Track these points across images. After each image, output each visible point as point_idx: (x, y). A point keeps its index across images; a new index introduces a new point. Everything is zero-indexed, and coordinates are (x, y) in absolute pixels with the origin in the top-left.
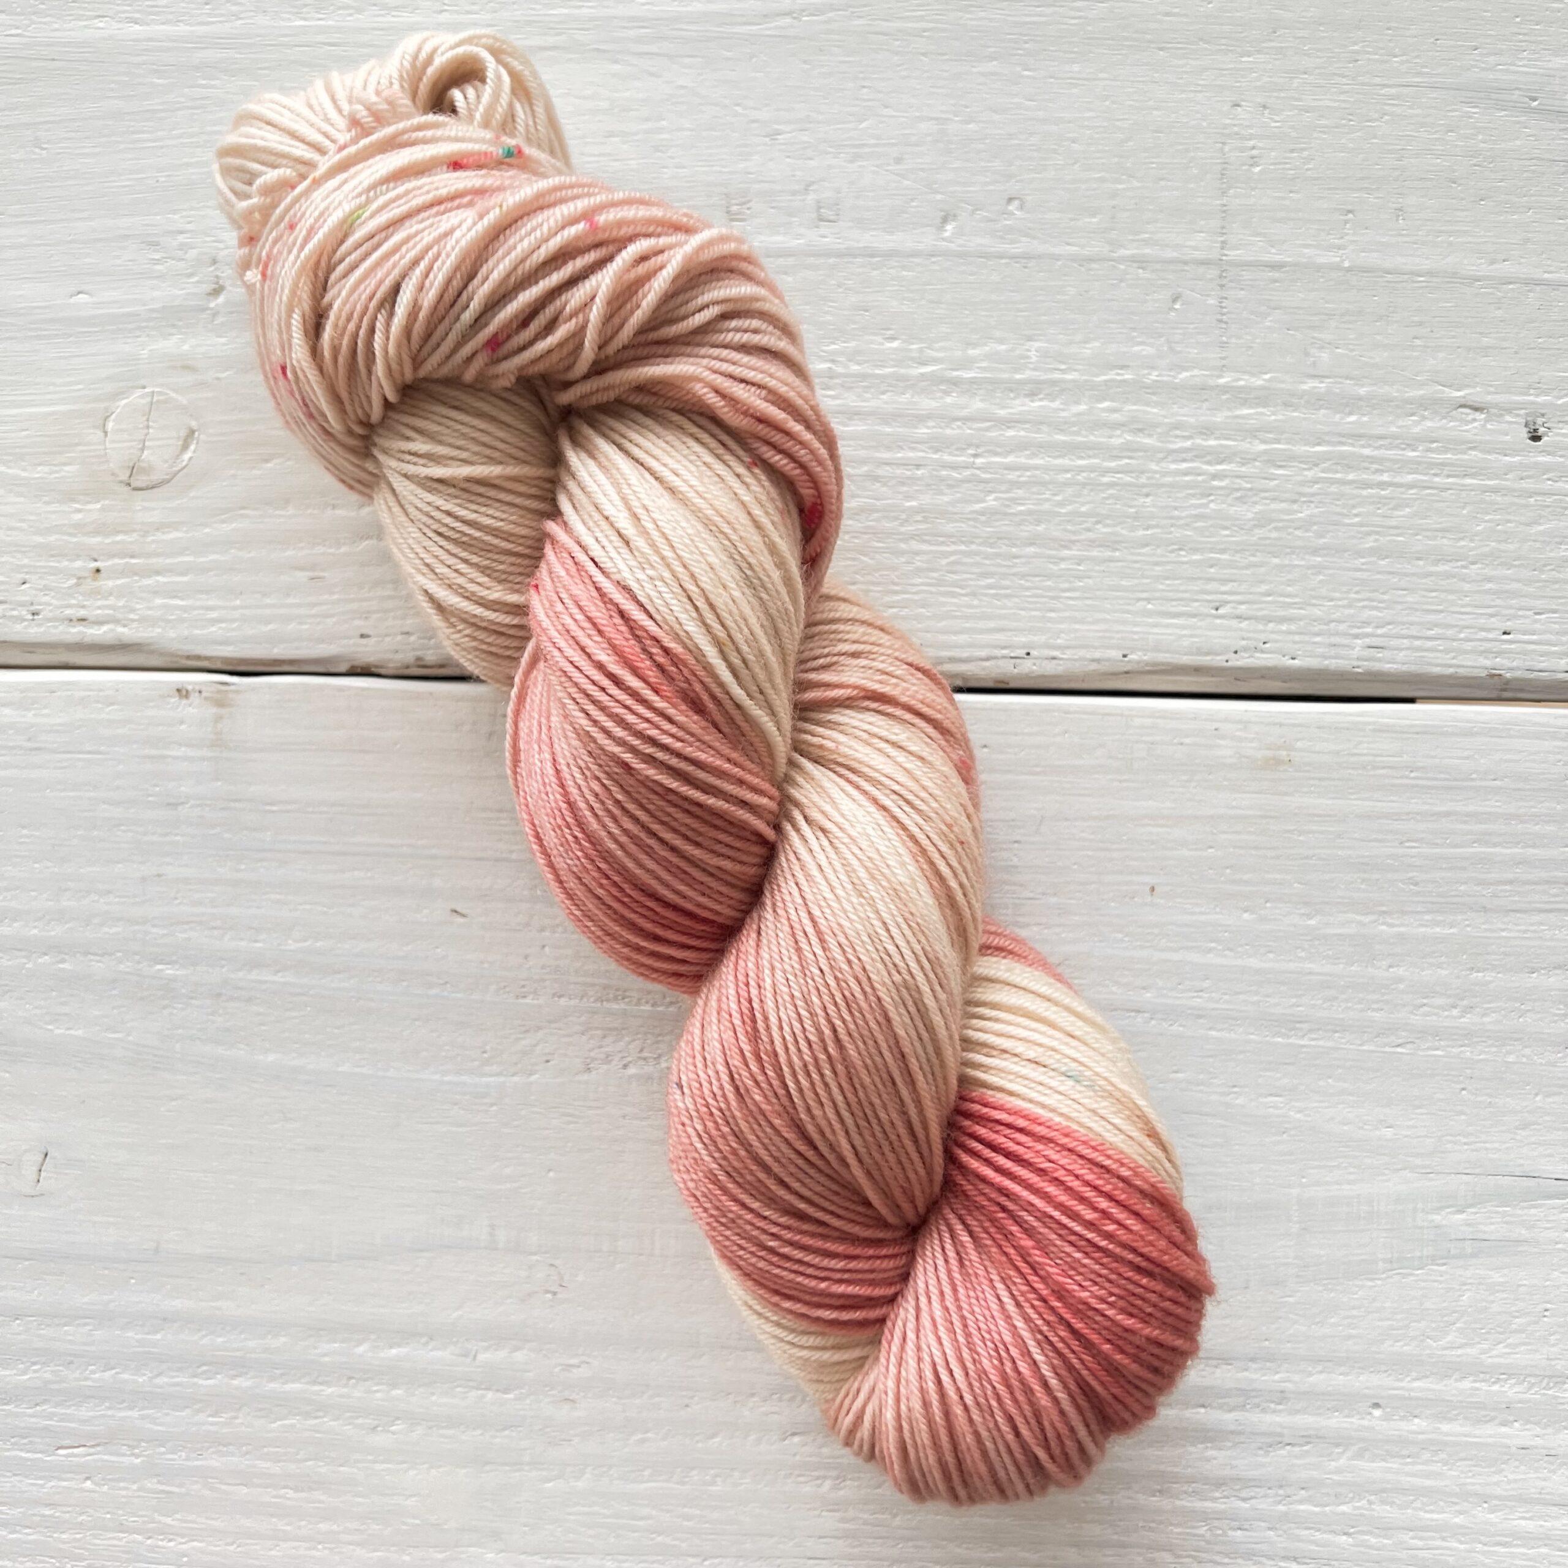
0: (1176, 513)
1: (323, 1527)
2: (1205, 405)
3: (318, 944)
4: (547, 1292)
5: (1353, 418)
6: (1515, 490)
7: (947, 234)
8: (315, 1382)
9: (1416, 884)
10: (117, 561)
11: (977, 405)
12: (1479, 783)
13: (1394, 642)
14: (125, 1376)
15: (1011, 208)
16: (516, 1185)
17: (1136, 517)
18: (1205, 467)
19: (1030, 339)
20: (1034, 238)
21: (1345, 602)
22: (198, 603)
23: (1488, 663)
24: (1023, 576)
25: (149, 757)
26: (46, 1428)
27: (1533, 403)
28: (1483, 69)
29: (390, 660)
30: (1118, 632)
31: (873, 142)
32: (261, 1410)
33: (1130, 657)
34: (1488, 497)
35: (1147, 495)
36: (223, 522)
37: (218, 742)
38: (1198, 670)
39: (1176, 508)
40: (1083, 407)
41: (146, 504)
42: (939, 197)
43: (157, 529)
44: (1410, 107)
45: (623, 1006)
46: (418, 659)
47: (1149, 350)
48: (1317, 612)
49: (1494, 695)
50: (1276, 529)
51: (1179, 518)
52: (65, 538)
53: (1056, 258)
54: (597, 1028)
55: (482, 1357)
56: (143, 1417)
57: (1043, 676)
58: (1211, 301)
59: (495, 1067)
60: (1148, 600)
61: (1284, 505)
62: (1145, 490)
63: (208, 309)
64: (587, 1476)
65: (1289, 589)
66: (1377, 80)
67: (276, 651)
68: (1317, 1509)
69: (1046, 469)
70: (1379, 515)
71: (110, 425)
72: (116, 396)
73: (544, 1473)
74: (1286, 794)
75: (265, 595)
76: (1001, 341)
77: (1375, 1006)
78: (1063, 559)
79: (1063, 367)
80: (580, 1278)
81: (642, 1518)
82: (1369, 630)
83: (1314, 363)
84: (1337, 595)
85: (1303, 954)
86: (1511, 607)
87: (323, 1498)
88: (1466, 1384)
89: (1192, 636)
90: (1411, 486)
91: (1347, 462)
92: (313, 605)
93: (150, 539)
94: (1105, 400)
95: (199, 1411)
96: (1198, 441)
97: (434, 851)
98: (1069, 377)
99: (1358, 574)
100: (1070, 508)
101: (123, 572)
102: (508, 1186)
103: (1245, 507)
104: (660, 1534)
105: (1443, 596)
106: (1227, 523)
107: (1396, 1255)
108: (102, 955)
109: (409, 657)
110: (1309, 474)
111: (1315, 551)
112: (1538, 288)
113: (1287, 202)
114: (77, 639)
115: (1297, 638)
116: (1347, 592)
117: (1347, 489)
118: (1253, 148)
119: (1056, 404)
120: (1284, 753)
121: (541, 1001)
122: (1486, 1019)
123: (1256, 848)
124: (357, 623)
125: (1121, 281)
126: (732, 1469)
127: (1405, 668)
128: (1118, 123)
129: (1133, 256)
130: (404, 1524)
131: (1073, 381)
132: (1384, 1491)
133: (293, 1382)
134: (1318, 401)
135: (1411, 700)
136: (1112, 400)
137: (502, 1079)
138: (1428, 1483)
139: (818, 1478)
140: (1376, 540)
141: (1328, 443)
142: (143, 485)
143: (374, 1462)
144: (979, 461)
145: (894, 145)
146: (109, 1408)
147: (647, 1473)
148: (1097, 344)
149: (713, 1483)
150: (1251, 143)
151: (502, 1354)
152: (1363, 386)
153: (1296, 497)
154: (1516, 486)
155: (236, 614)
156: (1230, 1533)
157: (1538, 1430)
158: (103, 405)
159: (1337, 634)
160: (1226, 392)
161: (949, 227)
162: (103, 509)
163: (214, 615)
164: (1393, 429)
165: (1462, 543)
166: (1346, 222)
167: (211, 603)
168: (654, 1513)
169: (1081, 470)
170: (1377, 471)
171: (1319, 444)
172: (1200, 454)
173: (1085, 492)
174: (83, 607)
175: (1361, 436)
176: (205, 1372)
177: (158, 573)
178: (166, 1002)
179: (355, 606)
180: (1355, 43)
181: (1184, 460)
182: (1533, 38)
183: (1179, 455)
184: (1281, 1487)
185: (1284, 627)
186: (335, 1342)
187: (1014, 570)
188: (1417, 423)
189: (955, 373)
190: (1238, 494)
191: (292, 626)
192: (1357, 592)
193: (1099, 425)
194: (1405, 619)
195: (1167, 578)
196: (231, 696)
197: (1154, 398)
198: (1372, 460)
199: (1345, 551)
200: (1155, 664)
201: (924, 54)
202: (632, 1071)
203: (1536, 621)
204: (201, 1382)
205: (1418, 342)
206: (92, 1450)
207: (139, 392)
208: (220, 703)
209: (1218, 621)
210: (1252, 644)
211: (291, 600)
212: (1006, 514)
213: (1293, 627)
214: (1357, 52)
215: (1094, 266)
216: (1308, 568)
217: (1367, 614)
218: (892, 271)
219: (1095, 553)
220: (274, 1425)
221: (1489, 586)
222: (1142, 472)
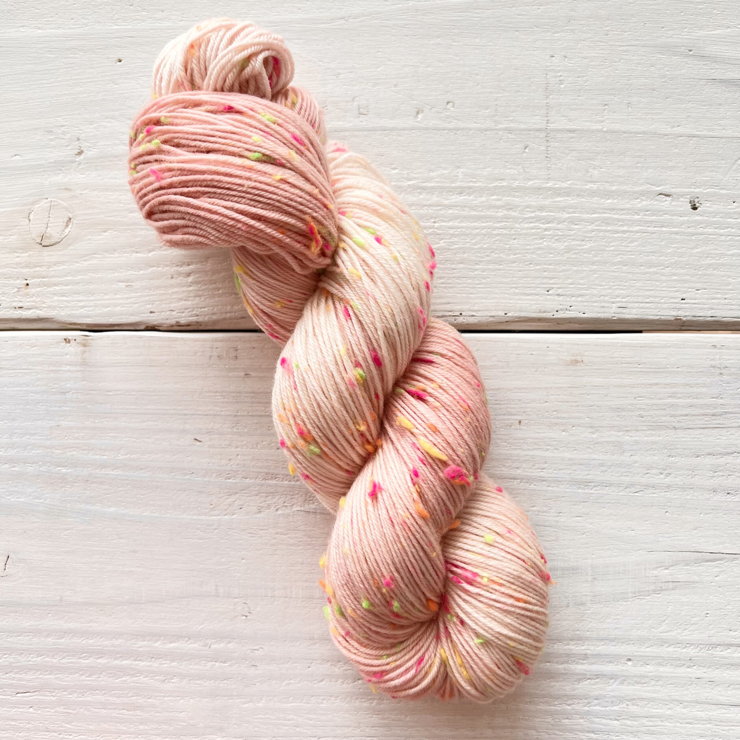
0: (528, 247)
1: (141, 727)
2: (541, 196)
3: (133, 456)
4: (244, 616)
5: (609, 201)
6: (685, 233)
7: (418, 119)
8: (135, 660)
9: (642, 417)
10: (36, 280)
11: (435, 199)
12: (670, 370)
13: (630, 305)
14: (47, 659)
15: (448, 106)
16: (227, 566)
17: (510, 249)
18: (541, 225)
19: (458, 167)
20: (459, 120)
21: (607, 287)
22: (74, 299)
23: (675, 314)
24: (458, 278)
25: (52, 371)
26: (11, 684)
27: (693, 192)
28: (667, 37)
29: (164, 324)
30: (502, 303)
31: (384, 77)
32: (111, 673)
33: (508, 315)
34: (673, 236)
35: (515, 239)
36: (85, 260)
37: (84, 363)
38: (540, 320)
39: (528, 245)
40: (484, 199)
41: (50, 253)
42: (415, 102)
43: (55, 265)
44: (633, 56)
45: (275, 482)
46: (177, 322)
47: (513, 171)
48: (595, 292)
49: (678, 328)
50: (575, 253)
51: (530, 249)
52: (12, 269)
53: (470, 129)
54: (263, 493)
55: (213, 646)
56: (57, 678)
57: (468, 324)
58: (542, 148)
59: (216, 512)
60: (516, 288)
61: (578, 243)
62: (513, 237)
63: (76, 161)
64: (264, 701)
65: (582, 281)
66: (617, 44)
67: (111, 320)
68: (603, 709)
69: (467, 228)
70: (622, 246)
71: (31, 217)
72: (34, 203)
73: (243, 700)
74: (581, 377)
75: (105, 294)
76: (445, 169)
77: (625, 474)
78: (476, 270)
79: (474, 180)
80: (258, 609)
81: (289, 720)
82: (619, 299)
83: (591, 176)
84: (604, 283)
85: (591, 451)
86: (685, 287)
87: (141, 714)
88: (671, 649)
89: (537, 304)
90: (637, 232)
91: (606, 222)
92: (128, 298)
93: (51, 269)
94: (494, 195)
95: (82, 675)
96: (538, 213)
97: (186, 412)
98: (476, 185)
99: (613, 274)
100: (478, 246)
101: (39, 286)
102: (223, 567)
103: (560, 244)
104: (298, 727)
105: (653, 282)
106: (552, 251)
107: (637, 590)
108: (33, 463)
109: (173, 322)
110: (590, 228)
111: (593, 263)
112: (694, 139)
113: (577, 101)
114: (19, 316)
115: (586, 304)
116: (608, 282)
117: (607, 234)
118: (561, 76)
119: (472, 197)
120: (580, 357)
121: (237, 481)
122: (677, 479)
123: (567, 402)
124: (148, 306)
125: (501, 139)
126: (331, 696)
127: (636, 317)
128: (498, 66)
129: (506, 128)
130: (179, 725)
131: (478, 187)
132: (634, 699)
133: (126, 660)
134: (593, 193)
135: (640, 332)
136: (497, 195)
137: (219, 517)
138: (654, 695)
139: (371, 699)
140: (621, 258)
141: (599, 213)
142: (48, 244)
143: (165, 696)
144: (436, 225)
145: (394, 78)
146: (40, 674)
147: (291, 699)
148: (490, 169)
149: (322, 703)
150: (559, 74)
151: (222, 645)
152: (614, 186)
153: (584, 238)
154: (686, 231)
155: (92, 303)
156: (563, 721)
157: (705, 670)
158: (28, 207)
159: (604, 302)
160: (550, 190)
161: (420, 116)
162: (29, 256)
163: (82, 304)
164: (628, 206)
165: (662, 258)
166: (604, 110)
167: (80, 298)
168: (295, 717)
169: (483, 228)
170: (621, 225)
171: (594, 213)
172: (539, 219)
173: (486, 238)
174: (21, 301)
175: (614, 209)
176: (84, 657)
177: (55, 285)
178: (63, 485)
179: (147, 298)
180: (607, 26)
181: (531, 222)
182: (689, 22)
183: (530, 220)
184: (586, 699)
185: (579, 299)
186: (145, 641)
187: (454, 275)
188: (639, 203)
189: (424, 184)
190: (557, 238)
191: (118, 308)
192: (613, 282)
193: (491, 207)
194: (636, 294)
195: (525, 278)
196: (89, 341)
197: (517, 194)
198: (619, 220)
199: (607, 263)
200: (520, 317)
201: (406, 36)
202: (280, 512)
203: (697, 294)
204: (83, 661)
205: (639, 165)
206: (32, 694)
207: (45, 201)
208: (85, 345)
209: (549, 297)
210: (564, 307)
211: (117, 296)
212: (449, 249)
213: (583, 299)
214: (608, 31)
215: (488, 133)
216: (590, 271)
217: (617, 292)
218: (394, 137)
219: (491, 267)
220: (117, 681)
221: (675, 278)
222: (512, 229)
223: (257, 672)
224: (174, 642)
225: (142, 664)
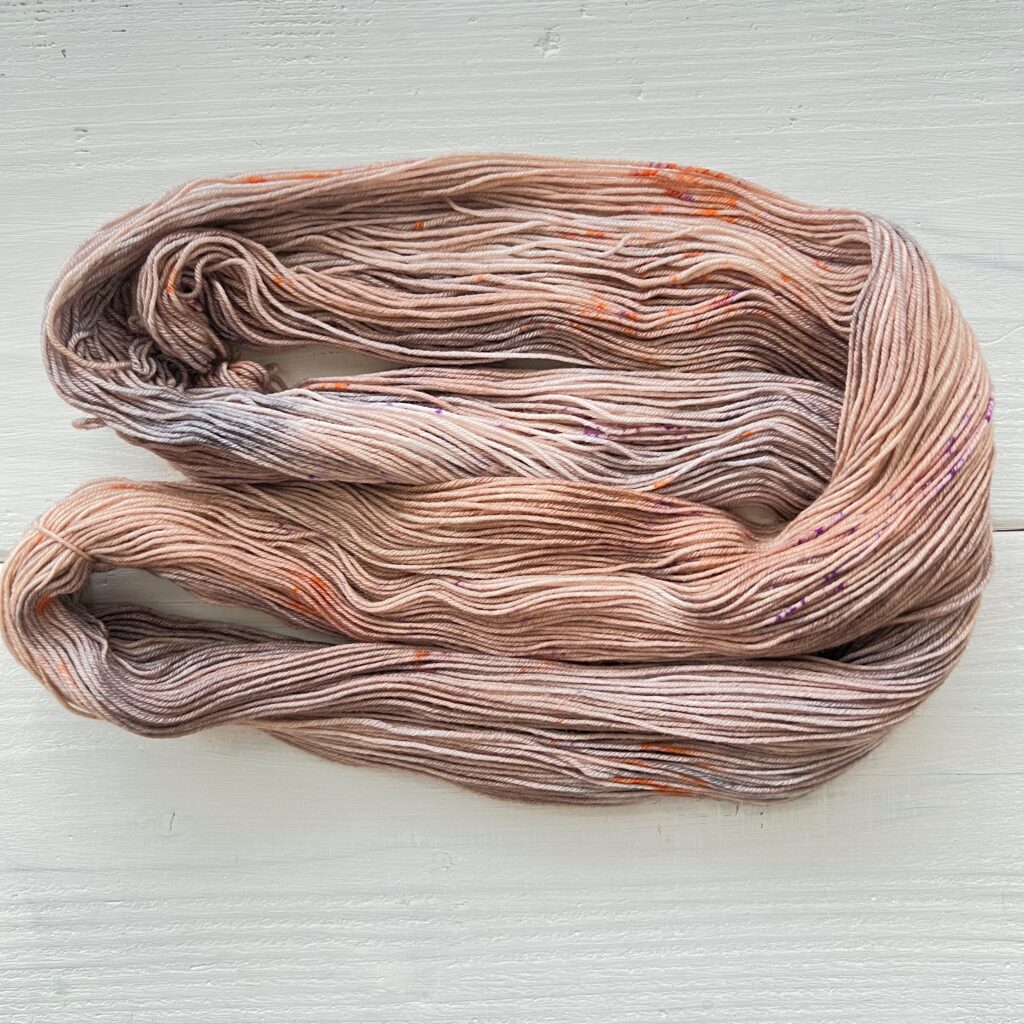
223: (463, 929)
224: (368, 900)
225: (333, 926)
